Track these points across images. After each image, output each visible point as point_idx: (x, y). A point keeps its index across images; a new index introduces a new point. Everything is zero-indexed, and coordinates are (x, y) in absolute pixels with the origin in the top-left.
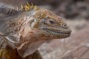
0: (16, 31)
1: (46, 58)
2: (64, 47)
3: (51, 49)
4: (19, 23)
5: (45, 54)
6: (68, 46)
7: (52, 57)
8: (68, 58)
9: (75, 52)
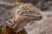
0: (11, 17)
1: (29, 33)
2: (40, 27)
3: (33, 28)
4: (13, 13)
5: (29, 31)
6: (42, 26)
7: (33, 33)
8: (42, 33)
9: (46, 30)
